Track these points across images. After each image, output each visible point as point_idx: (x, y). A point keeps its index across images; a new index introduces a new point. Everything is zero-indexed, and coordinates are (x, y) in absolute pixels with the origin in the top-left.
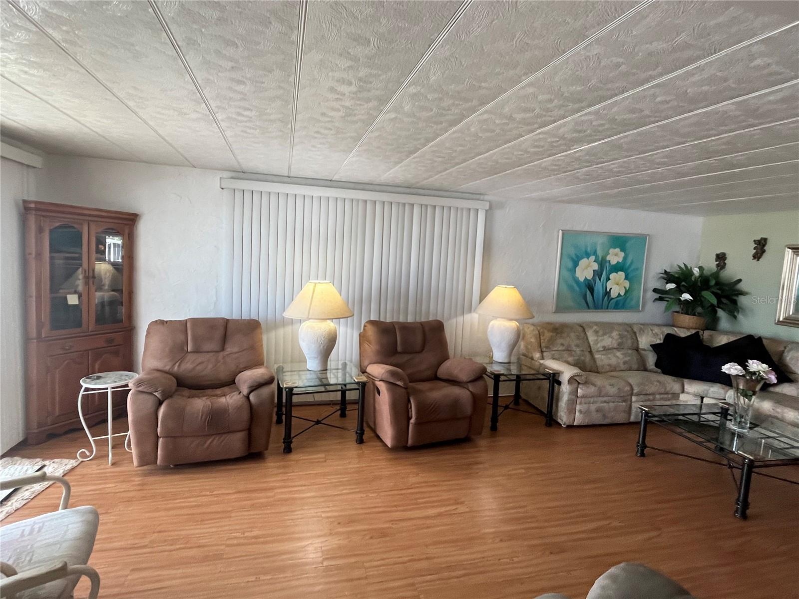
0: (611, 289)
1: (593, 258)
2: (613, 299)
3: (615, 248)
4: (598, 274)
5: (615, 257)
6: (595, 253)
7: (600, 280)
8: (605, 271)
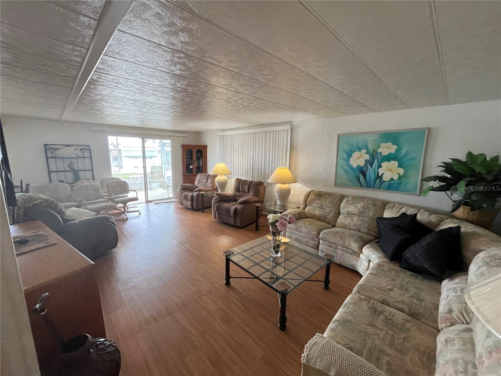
0: (383, 174)
1: (364, 151)
2: (385, 182)
3: (386, 142)
4: (370, 163)
5: (387, 149)
6: (366, 147)
7: (372, 166)
8: (376, 160)
